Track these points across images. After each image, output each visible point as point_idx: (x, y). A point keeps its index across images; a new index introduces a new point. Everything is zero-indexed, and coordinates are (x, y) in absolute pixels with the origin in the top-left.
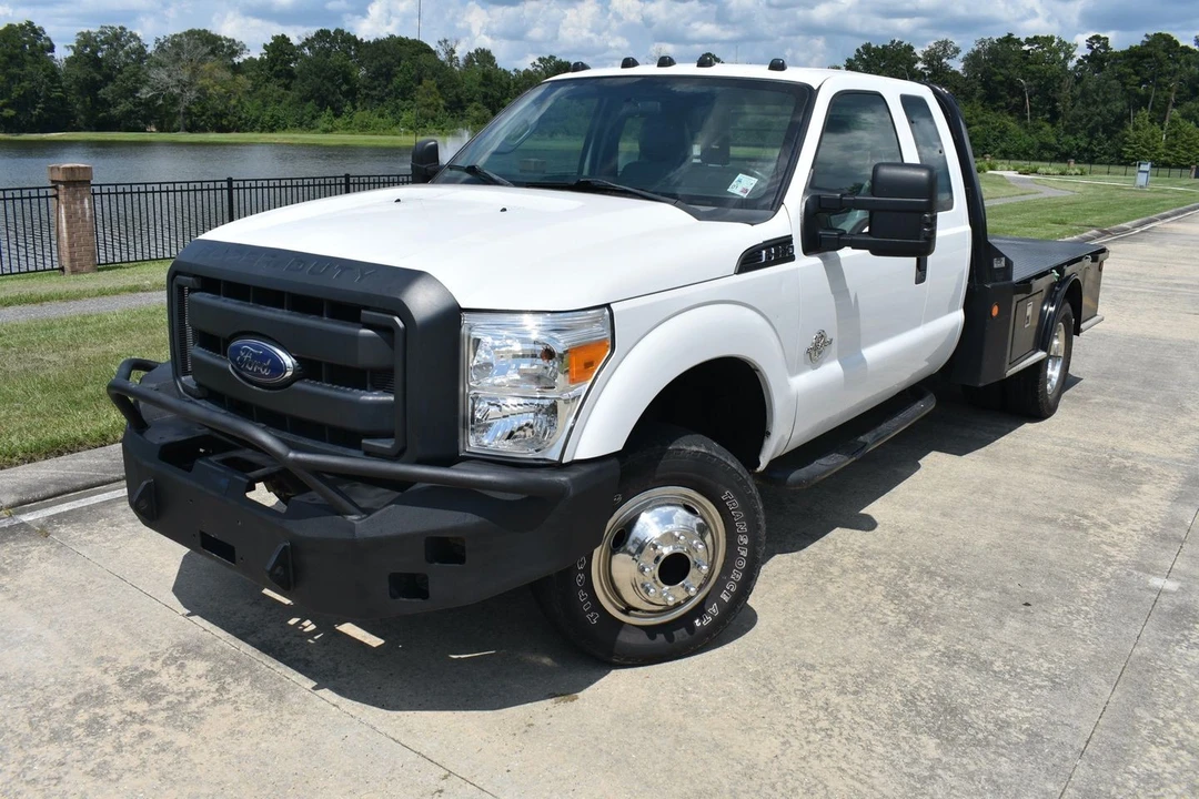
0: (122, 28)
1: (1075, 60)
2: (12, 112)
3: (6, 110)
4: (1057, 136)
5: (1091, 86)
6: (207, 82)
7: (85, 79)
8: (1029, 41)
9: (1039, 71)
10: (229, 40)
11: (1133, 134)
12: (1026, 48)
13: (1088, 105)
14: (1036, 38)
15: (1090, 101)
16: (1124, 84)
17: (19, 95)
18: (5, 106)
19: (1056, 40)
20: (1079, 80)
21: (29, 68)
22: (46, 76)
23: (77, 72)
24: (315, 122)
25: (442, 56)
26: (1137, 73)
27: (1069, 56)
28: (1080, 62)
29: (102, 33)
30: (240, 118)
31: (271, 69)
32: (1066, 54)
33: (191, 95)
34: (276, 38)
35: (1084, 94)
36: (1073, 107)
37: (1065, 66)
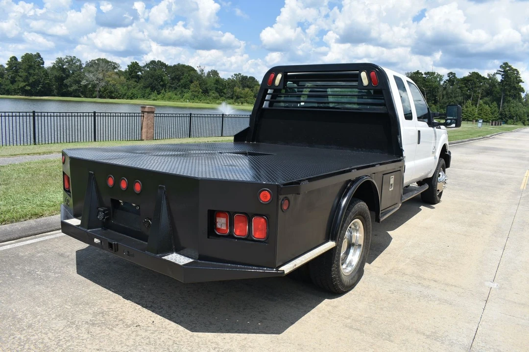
0: (74, 57)
1: (443, 81)
2: (29, 88)
3: (27, 87)
4: (437, 109)
5: (450, 91)
6: (109, 79)
7: (59, 76)
8: (425, 74)
9: (430, 85)
10: (114, 63)
11: (466, 109)
12: (424, 76)
13: (449, 98)
14: (428, 72)
15: (449, 96)
16: (462, 91)
17: (33, 81)
18: (27, 85)
19: (436, 74)
20: (445, 89)
21: (37, 71)
22: (44, 74)
23: (56, 73)
24: (150, 96)
25: (199, 73)
26: (466, 87)
27: (441, 79)
28: (445, 82)
29: (66, 58)
30: (119, 94)
31: (130, 75)
32: (440, 79)
33: (103, 84)
34: (133, 63)
35: (447, 94)
36: (443, 98)
37: (439, 84)
